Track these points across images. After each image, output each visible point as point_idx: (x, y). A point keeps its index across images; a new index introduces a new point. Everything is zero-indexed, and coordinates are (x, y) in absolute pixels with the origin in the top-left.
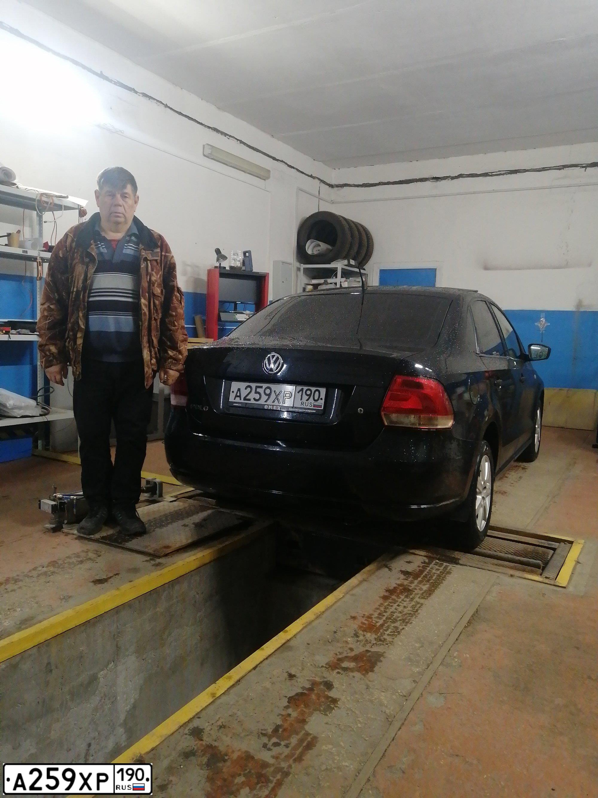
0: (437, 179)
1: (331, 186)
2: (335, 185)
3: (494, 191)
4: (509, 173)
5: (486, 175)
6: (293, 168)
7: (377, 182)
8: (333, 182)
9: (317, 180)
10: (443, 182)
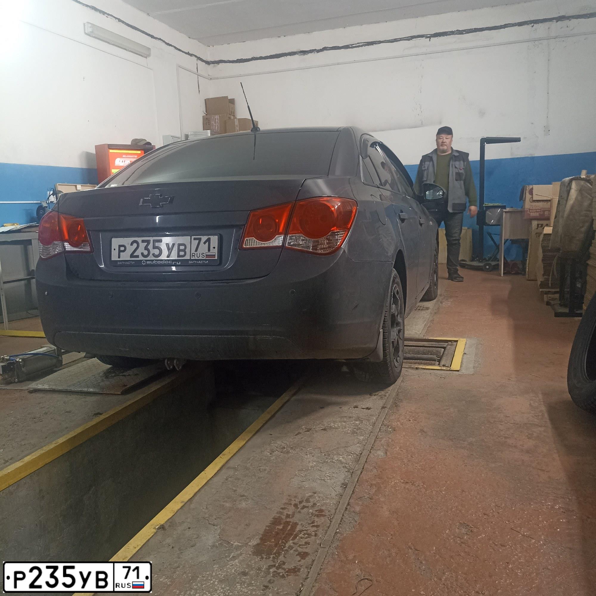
0: (304, 52)
1: (208, 63)
2: (211, 61)
3: (355, 62)
4: (366, 45)
5: (346, 47)
6: (171, 45)
7: (250, 57)
8: (209, 59)
9: (194, 58)
10: (310, 54)
